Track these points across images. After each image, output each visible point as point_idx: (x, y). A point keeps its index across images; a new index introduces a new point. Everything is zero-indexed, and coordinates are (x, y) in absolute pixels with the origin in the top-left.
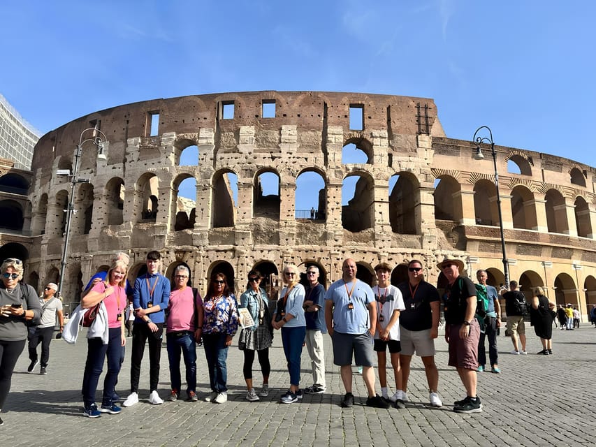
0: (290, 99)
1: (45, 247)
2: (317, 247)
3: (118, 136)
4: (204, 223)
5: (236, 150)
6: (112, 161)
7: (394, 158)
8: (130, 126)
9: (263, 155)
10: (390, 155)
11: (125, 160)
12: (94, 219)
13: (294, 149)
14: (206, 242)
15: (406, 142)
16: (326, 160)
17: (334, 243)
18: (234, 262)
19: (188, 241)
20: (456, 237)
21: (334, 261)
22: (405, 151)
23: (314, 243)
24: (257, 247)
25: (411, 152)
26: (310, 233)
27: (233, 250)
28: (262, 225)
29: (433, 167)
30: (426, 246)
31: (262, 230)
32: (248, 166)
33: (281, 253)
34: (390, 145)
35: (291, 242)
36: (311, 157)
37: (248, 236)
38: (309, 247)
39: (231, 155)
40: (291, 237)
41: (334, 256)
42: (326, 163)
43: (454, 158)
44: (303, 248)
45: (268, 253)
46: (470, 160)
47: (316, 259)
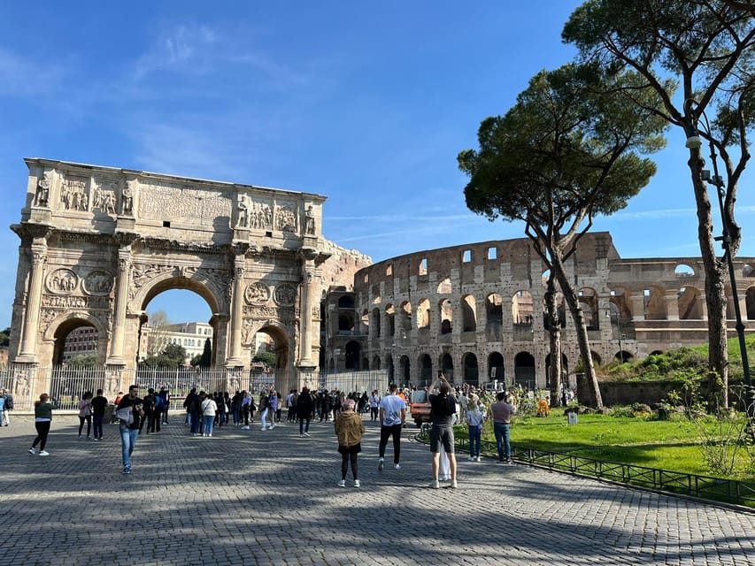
0: (505, 245)
1: (370, 343)
2: (527, 343)
3: (404, 275)
4: (457, 329)
5: (473, 282)
6: (402, 291)
7: (579, 278)
8: (411, 268)
9: (489, 284)
10: (576, 277)
11: (409, 291)
12: (396, 327)
13: (509, 278)
14: (459, 341)
15: (587, 266)
16: (531, 284)
17: (539, 339)
18: (477, 353)
19: (449, 340)
20: (628, 329)
21: (539, 351)
22: (587, 273)
23: (525, 339)
24: (489, 344)
25: (591, 273)
26: (522, 333)
27: (476, 346)
28: (492, 329)
29: (609, 281)
30: (603, 338)
31: (492, 333)
32: (481, 292)
33: (504, 347)
34: (575, 270)
35: (511, 339)
36: (521, 283)
37: (484, 336)
38: (522, 343)
39: (470, 285)
40: (511, 336)
41: (539, 347)
42: (531, 287)
43: (627, 273)
44: (519, 343)
45: (497, 347)
46: (640, 272)
47: (527, 349)
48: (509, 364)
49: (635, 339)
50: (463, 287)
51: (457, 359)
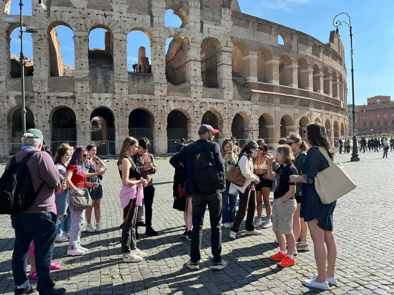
2: (147, 97)
5: (69, 5)
7: (205, 26)
9: (96, 11)
10: (202, 22)
13: (124, 8)
14: (46, 89)
15: (213, 13)
16: (152, 21)
17: (161, 94)
18: (75, 108)
19: (29, 88)
20: (245, 90)
21: (160, 108)
22: (213, 20)
23: (144, 92)
24: (95, 95)
25: (217, 21)
26: (141, 84)
27: (73, 97)
28: (100, 75)
29: (232, 35)
30: (226, 97)
31: (100, 81)
32: (82, 21)
33: (116, 101)
34: (201, 14)
35: (125, 91)
36: (139, 18)
37: (86, 84)
38: (140, 96)
39: (65, 8)
40: (125, 87)
41: (160, 103)
42: (152, 26)
43: (246, 29)
44: (135, 96)
45: (106, 101)
46: (256, 32)
47: (146, 106)
48: (122, 123)
49: (250, 100)
50: (53, 8)
51: (43, 115)
